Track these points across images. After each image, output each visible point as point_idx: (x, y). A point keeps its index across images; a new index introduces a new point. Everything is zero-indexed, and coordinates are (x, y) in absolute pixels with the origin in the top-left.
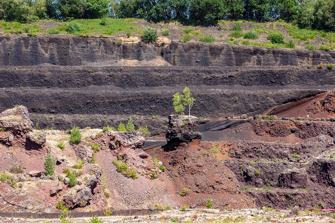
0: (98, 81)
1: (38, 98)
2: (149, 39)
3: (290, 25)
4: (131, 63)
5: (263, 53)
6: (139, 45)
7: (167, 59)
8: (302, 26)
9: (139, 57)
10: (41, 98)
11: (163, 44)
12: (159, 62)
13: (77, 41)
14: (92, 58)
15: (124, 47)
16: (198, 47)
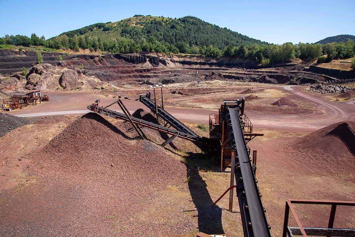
0: (17, 60)
1: (9, 65)
2: (20, 50)
3: (43, 47)
4: (19, 56)
5: (45, 53)
6: (19, 52)
7: (26, 55)
8: (46, 47)
9: (20, 54)
10: (9, 64)
11: (24, 51)
12: (24, 56)
13: (5, 50)
14: (9, 54)
15: (16, 52)
16: (32, 52)
